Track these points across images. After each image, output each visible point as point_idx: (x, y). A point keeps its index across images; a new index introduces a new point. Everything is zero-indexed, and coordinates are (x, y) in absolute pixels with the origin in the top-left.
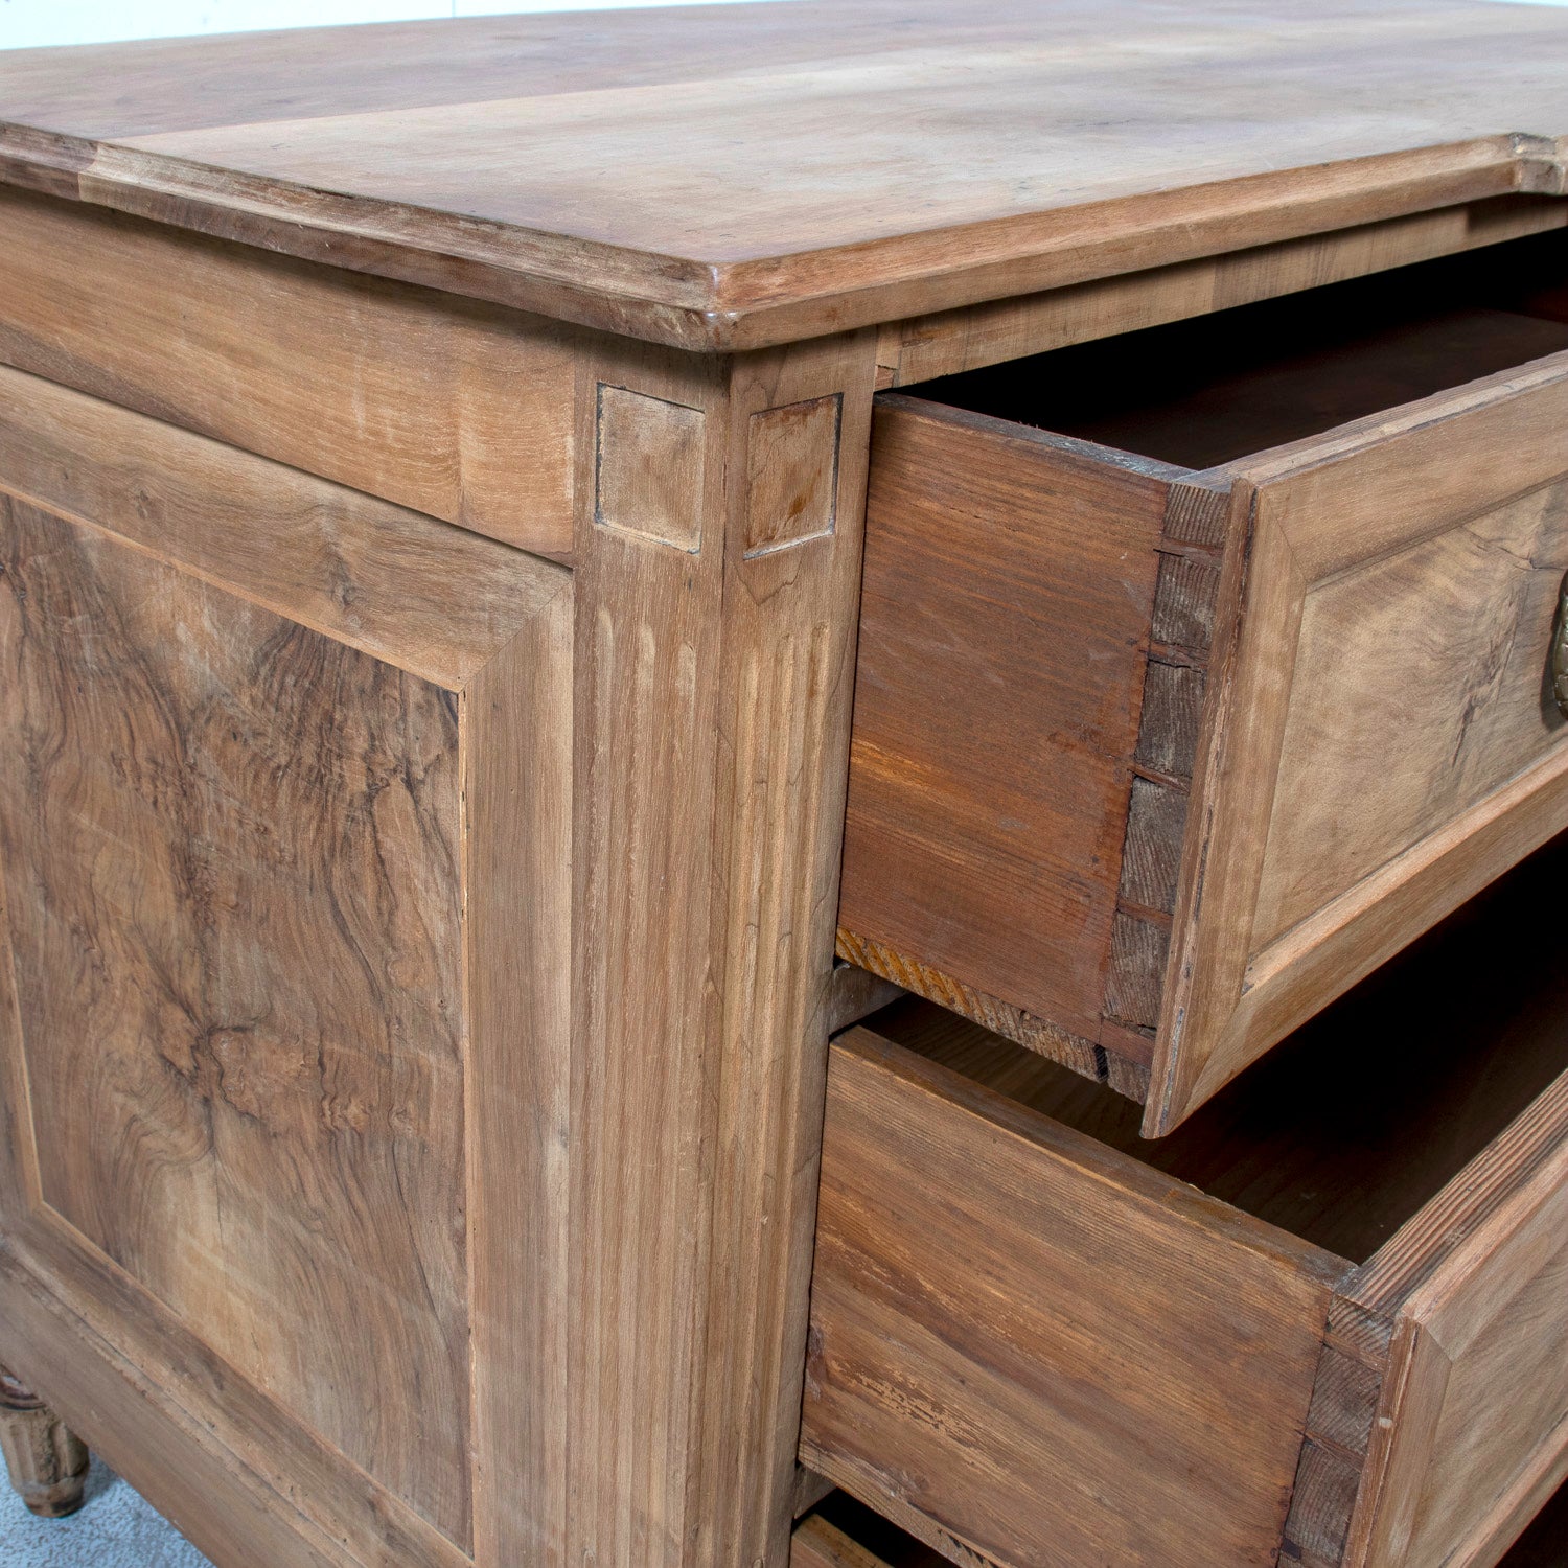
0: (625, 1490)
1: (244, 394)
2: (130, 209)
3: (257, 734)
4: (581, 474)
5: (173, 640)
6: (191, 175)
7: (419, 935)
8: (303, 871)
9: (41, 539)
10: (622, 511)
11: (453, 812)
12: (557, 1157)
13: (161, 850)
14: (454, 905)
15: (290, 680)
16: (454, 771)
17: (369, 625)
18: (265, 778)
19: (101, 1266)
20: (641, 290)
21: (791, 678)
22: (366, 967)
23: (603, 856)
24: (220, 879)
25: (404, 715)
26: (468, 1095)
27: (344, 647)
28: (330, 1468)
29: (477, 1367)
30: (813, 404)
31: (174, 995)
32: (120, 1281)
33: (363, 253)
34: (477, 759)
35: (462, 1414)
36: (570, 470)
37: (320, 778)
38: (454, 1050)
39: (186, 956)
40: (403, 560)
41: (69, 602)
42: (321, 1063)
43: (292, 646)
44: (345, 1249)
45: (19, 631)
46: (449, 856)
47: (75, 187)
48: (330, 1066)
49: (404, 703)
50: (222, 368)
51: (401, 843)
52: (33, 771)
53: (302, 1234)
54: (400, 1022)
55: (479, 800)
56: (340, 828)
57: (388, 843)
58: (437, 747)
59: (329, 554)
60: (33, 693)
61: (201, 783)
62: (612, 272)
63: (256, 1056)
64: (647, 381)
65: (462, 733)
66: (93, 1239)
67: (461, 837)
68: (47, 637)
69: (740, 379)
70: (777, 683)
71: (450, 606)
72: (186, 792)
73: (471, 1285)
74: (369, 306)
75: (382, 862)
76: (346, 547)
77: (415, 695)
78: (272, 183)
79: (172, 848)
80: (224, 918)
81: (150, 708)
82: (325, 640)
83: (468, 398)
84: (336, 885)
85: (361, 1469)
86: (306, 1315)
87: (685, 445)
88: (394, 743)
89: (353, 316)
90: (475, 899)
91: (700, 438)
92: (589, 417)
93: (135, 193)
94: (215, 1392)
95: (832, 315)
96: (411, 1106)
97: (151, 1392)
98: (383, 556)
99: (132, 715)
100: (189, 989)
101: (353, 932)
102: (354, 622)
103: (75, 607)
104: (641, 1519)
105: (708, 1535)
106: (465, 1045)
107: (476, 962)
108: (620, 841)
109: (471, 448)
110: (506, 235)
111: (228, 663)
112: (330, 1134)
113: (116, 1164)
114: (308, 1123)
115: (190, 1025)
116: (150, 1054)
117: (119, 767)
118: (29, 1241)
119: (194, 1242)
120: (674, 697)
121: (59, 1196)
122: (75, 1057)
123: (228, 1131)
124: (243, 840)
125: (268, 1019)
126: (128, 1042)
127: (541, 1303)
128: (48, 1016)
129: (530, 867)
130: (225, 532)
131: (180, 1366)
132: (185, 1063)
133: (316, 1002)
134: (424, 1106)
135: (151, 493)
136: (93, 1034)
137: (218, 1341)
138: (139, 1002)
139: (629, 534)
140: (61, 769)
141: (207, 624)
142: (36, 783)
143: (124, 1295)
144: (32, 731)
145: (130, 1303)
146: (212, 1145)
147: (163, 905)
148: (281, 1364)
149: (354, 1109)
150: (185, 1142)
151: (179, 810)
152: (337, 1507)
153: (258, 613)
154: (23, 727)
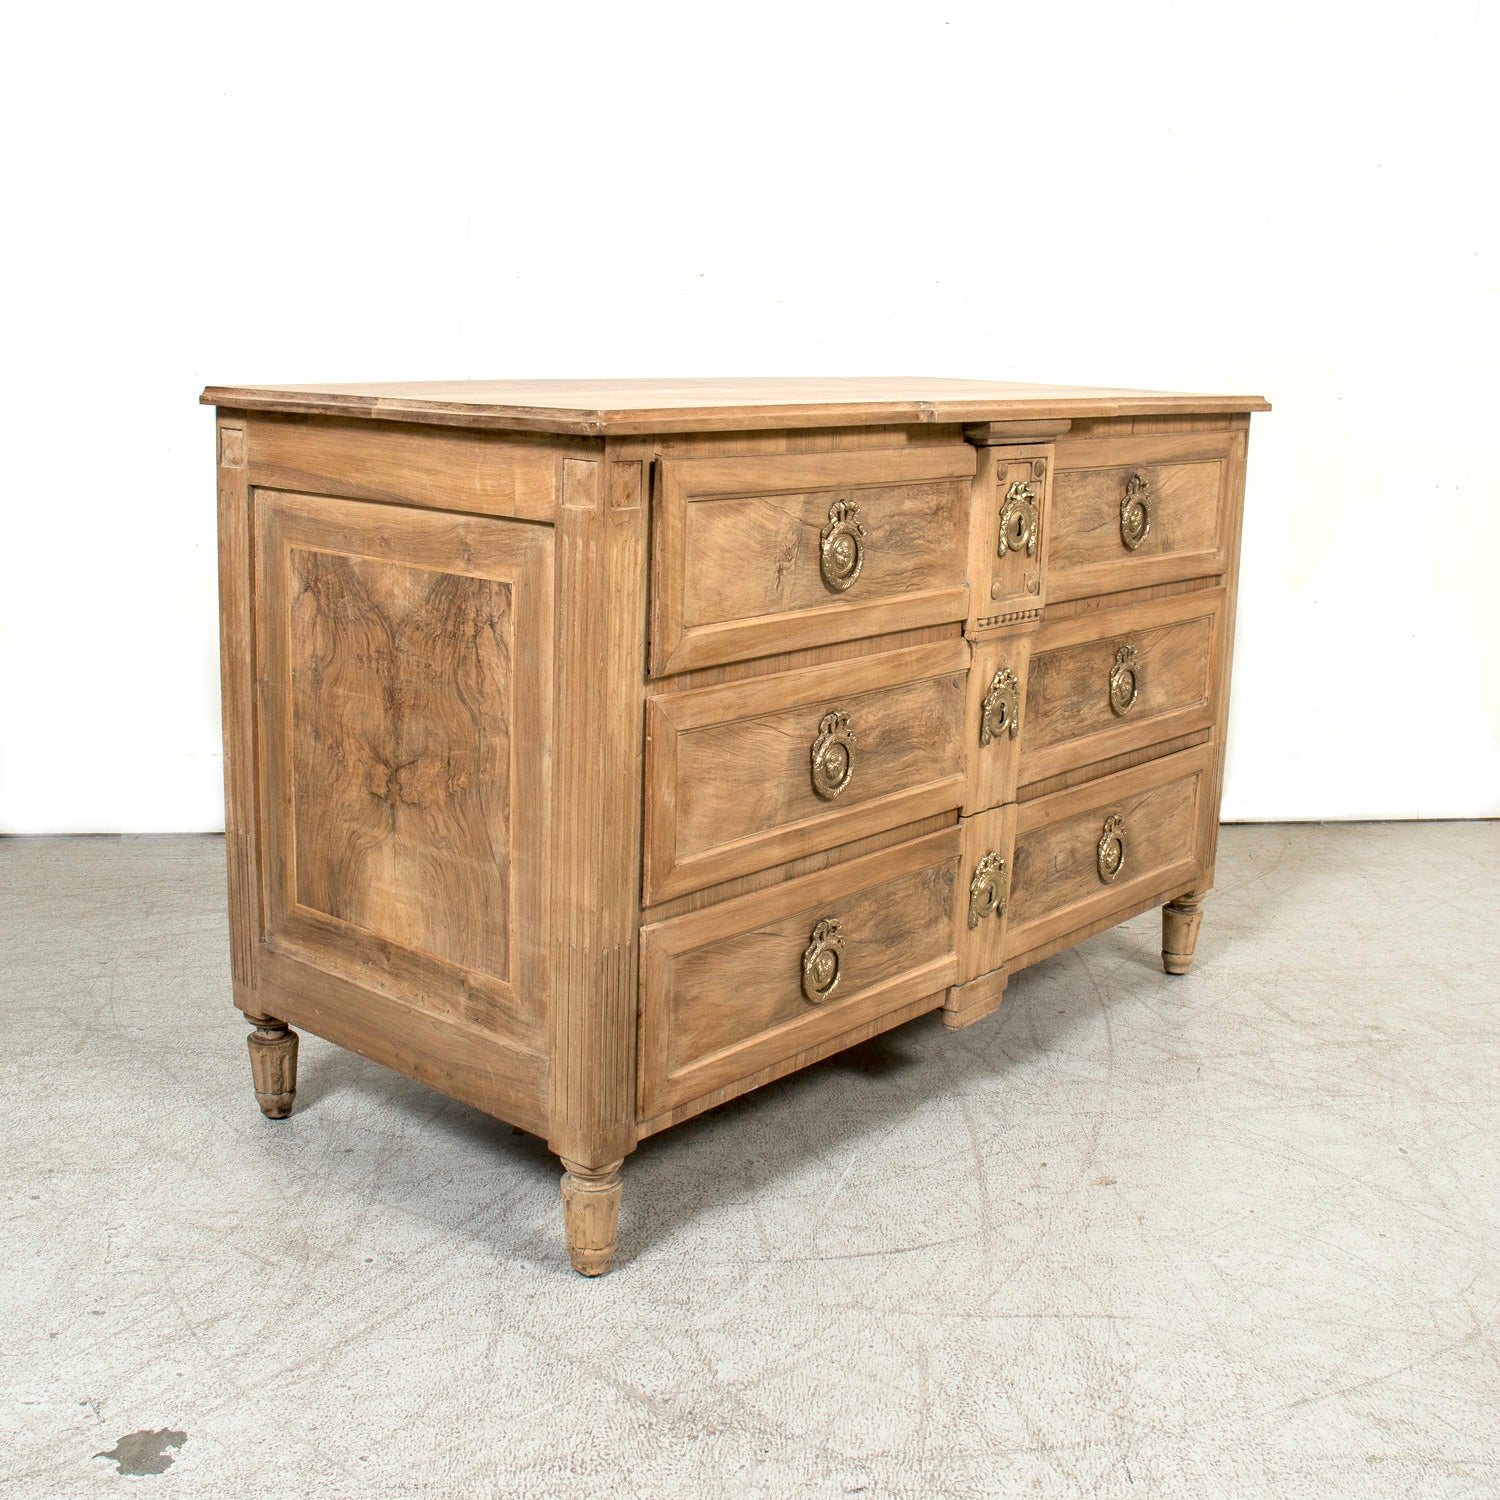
0: (574, 901)
1: (431, 485)
2: (394, 419)
3: (427, 625)
4: (558, 490)
5: (391, 595)
6: (419, 404)
7: (494, 688)
8: (445, 678)
9: (330, 567)
10: (571, 500)
11: (509, 631)
12: (547, 762)
13: (379, 692)
14: (508, 669)
15: (443, 598)
16: (510, 614)
17: (478, 567)
18: (430, 642)
19: (327, 924)
20: (577, 420)
21: (628, 556)
22: (471, 710)
23: (565, 627)
24: (407, 697)
25: (491, 597)
26: (512, 750)
27: (466, 578)
28: (443, 973)
29: (513, 879)
30: (632, 463)
31: (380, 759)
32: (337, 927)
33: (485, 421)
34: (519, 607)
35: (506, 907)
36: (554, 490)
37: (454, 636)
38: (507, 732)
39: (388, 738)
40: (492, 538)
41: (342, 592)
42: (449, 763)
43: (445, 583)
44: (455, 850)
45: (315, 612)
46: (507, 650)
47: (370, 414)
48: (452, 763)
49: (490, 590)
50: (423, 478)
51: (488, 652)
52: (316, 676)
53: (435, 852)
54: (484, 729)
55: (519, 623)
56: (462, 654)
57: (482, 653)
58: (503, 607)
59: (463, 543)
60: (320, 639)
61: (401, 655)
62: (568, 417)
63: (418, 773)
64: (577, 453)
65: (513, 599)
66: (324, 911)
67: (511, 640)
68: (329, 611)
69: (608, 450)
70: (623, 557)
71: (509, 551)
72: (393, 660)
73: (511, 839)
74: (483, 445)
75: (479, 661)
76: (469, 539)
77: (495, 588)
78: (451, 404)
79: (385, 688)
80: (407, 712)
81: (378, 628)
82: (459, 577)
83: (518, 471)
84: (459, 679)
85: (458, 965)
86: (435, 895)
87: (591, 474)
88: (486, 610)
89: (477, 450)
90: (516, 665)
91: (596, 471)
92: (559, 470)
93: (396, 412)
94: (385, 964)
95: (636, 428)
96: (488, 766)
97: (350, 980)
98: (484, 538)
99: (369, 634)
100: (388, 755)
101: (465, 696)
102: (471, 568)
103: (345, 594)
104: (580, 909)
105: (606, 913)
106: (511, 728)
107: (516, 691)
108: (571, 618)
109: (519, 489)
110: (533, 411)
111: (417, 598)
112: (451, 796)
113: (342, 861)
114: (442, 794)
115: (387, 771)
116: (365, 795)
117: (361, 660)
118: (286, 932)
119: (380, 884)
120: (588, 559)
121: (307, 897)
122: (324, 813)
123: (403, 816)
124: (418, 673)
125: (425, 753)
126: (354, 793)
127: (541, 834)
128: (311, 798)
129: (538, 646)
130: (418, 544)
131: (367, 960)
132: (382, 791)
133: (448, 735)
134: (493, 764)
135: (386, 536)
136: (336, 796)
137: (389, 933)
138: (361, 770)
139: (573, 507)
140: (331, 670)
141: (408, 585)
142: (317, 682)
143: (339, 935)
144: (317, 657)
145: (343, 937)
146: (393, 828)
147: (378, 717)
148: (420, 928)
149: (463, 779)
150: (379, 833)
151: (389, 670)
152: (445, 994)
153: (430, 573)
154: (312, 656)
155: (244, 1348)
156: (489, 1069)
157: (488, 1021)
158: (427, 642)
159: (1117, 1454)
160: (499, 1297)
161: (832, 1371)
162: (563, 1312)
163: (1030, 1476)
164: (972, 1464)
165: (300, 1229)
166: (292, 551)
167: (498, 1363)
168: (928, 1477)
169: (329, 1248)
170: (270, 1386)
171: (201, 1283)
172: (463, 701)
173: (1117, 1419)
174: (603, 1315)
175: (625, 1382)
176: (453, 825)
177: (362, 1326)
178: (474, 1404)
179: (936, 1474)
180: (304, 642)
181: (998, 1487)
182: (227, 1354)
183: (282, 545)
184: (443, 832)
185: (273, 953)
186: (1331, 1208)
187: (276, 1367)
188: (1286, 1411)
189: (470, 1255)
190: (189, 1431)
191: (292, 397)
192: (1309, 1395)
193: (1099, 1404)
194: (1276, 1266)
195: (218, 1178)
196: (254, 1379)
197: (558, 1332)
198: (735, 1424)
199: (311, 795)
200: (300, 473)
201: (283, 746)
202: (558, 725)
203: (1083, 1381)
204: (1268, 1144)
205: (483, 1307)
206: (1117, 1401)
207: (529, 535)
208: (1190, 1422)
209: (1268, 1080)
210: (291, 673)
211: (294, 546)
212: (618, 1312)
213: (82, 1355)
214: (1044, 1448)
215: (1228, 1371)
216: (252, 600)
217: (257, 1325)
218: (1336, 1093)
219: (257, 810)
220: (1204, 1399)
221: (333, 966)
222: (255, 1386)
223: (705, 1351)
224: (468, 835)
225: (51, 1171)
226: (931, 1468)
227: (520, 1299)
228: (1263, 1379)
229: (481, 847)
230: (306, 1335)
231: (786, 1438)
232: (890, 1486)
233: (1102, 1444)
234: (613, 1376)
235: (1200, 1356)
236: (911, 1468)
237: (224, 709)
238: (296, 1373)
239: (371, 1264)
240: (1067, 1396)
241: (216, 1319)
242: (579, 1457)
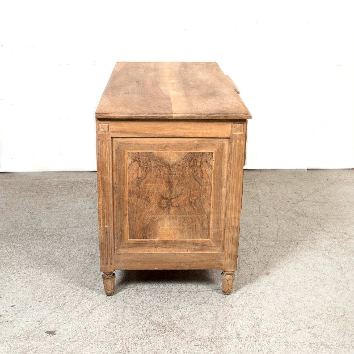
0: (233, 217)
3: (183, 164)
4: (231, 130)
5: (170, 159)
7: (207, 176)
8: (189, 176)
9: (145, 155)
10: (235, 132)
11: (212, 162)
14: (212, 171)
15: (190, 157)
16: (213, 159)
17: (202, 149)
18: (184, 168)
22: (198, 182)
25: (206, 156)
26: (212, 188)
27: (198, 152)
29: (211, 216)
31: (164, 198)
32: (146, 242)
34: (216, 157)
35: (209, 223)
37: (193, 165)
39: (167, 193)
42: (190, 195)
45: (138, 166)
46: (211, 167)
47: (172, 118)
51: (205, 168)
52: (138, 182)
53: (184, 216)
54: (203, 185)
55: (215, 160)
56: (196, 169)
57: (203, 168)
58: (210, 157)
59: (196, 144)
60: (140, 173)
61: (173, 173)
63: (178, 199)
64: (238, 122)
65: (214, 155)
66: (140, 239)
67: (213, 164)
71: (213, 145)
72: (170, 174)
75: (202, 171)
76: (199, 143)
77: (208, 154)
80: (175, 186)
81: (164, 167)
82: (195, 152)
86: (184, 226)
88: (205, 159)
90: (214, 169)
92: (232, 126)
94: (165, 246)
98: (204, 143)
100: (167, 197)
101: (197, 179)
102: (199, 150)
104: (235, 218)
107: (214, 175)
109: (219, 131)
111: (179, 159)
155: (71, 310)
159: (255, 340)
160: (126, 299)
161: (196, 318)
162: (140, 303)
163: (235, 344)
164: (223, 340)
165: (84, 282)
167: (125, 315)
168: (213, 343)
171: (62, 295)
173: (256, 332)
174: (148, 304)
175: (151, 319)
177: (96, 305)
178: (119, 324)
179: (215, 342)
181: (227, 346)
182: (68, 311)
186: (319, 283)
187: (78, 314)
188: (294, 332)
192: (301, 328)
193: (253, 328)
194: (302, 297)
195: (65, 269)
197: (138, 308)
198: (174, 330)
203: (251, 323)
204: (309, 265)
205: (123, 301)
206: (257, 328)
208: (272, 333)
209: (313, 247)
212: (152, 303)
213: (37, 311)
214: (239, 338)
215: (284, 322)
217: (74, 305)
218: (330, 251)
220: (277, 328)
223: (170, 313)
225: (28, 267)
226: (214, 341)
227: (131, 300)
228: (291, 324)
230: (84, 307)
231: (184, 333)
232: (204, 345)
233: (252, 337)
234: (149, 318)
235: (278, 318)
236: (210, 341)
239: (99, 290)
240: (247, 326)
241: (65, 303)
242: (140, 336)
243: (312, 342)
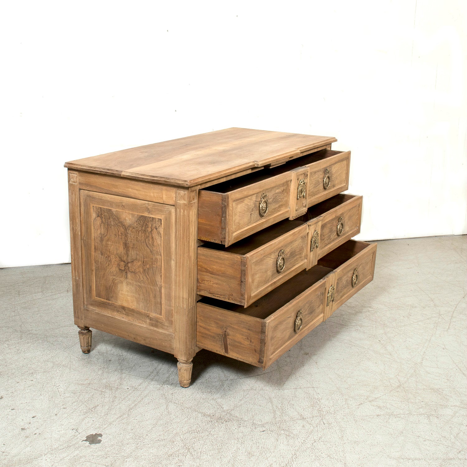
0: (181, 296)
1: (138, 194)
2: (128, 177)
3: (137, 228)
4: (175, 198)
5: (126, 220)
6: (135, 174)
7: (157, 244)
8: (142, 241)
9: (106, 211)
10: (179, 200)
11: (161, 230)
12: (173, 263)
13: (122, 244)
14: (161, 240)
15: (142, 221)
16: (161, 226)
17: (152, 214)
19: (106, 302)
20: (182, 183)
21: (193, 213)
22: (150, 249)
23: (178, 230)
24: (131, 245)
25: (156, 222)
26: (162, 259)
27: (148, 217)
28: (142, 314)
29: (163, 291)
30: (194, 191)
31: (122, 260)
32: (109, 303)
34: (164, 225)
35: (161, 298)
37: (145, 230)
38: (161, 255)
39: (125, 255)
40: (156, 207)
41: (110, 218)
42: (143, 262)
43: (142, 218)
44: (146, 284)
45: (101, 222)
46: (161, 235)
47: (121, 175)
48: (144, 262)
49: (156, 220)
50: (135, 191)
51: (155, 235)
53: (139, 284)
54: (154, 254)
55: (164, 229)
56: (147, 235)
57: (153, 235)
58: (159, 224)
59: (147, 208)
60: (102, 230)
61: (128, 235)
62: (180, 182)
63: (134, 264)
64: (181, 190)
65: (162, 222)
66: (104, 299)
67: (162, 233)
68: (106, 222)
69: (189, 189)
71: (161, 211)
72: (126, 236)
73: (162, 281)
74: (153, 185)
75: (153, 238)
76: (149, 207)
77: (157, 220)
78: (145, 175)
79: (123, 243)
80: (130, 249)
81: (121, 228)
82: (146, 216)
83: (164, 192)
84: (147, 241)
85: (146, 312)
86: (139, 295)
87: (185, 194)
88: (154, 225)
89: (152, 186)
90: (164, 238)
91: (186, 194)
92: (176, 193)
94: (124, 312)
95: (196, 184)
96: (155, 263)
97: (113, 317)
98: (154, 207)
99: (118, 229)
100: (125, 259)
101: (148, 246)
102: (150, 214)
104: (183, 298)
105: (190, 299)
106: (162, 254)
107: (164, 245)
108: (180, 229)
109: (164, 196)
110: (169, 179)
111: (133, 221)
112: (144, 270)
113: (110, 286)
114: (141, 270)
115: (124, 263)
116: (117, 269)
117: (116, 235)
118: (92, 305)
119: (122, 292)
120: (184, 215)
121: (99, 295)
122: (104, 274)
123: (129, 275)
124: (134, 240)
125: (136, 259)
126: (114, 269)
127: (171, 280)
128: (100, 270)
129: (170, 234)
130: (133, 207)
131: (118, 311)
132: (123, 269)
133: (143, 255)
134: (157, 262)
135: (124, 205)
136: (108, 270)
137: (125, 304)
138: (116, 263)
139: (180, 202)
140: (106, 238)
141: (130, 217)
142: (102, 240)
143: (109, 305)
144: (102, 234)
145: (111, 306)
146: (127, 278)
147: (121, 250)
148: (135, 303)
149: (148, 266)
150: (122, 279)
151: (125, 238)
152: (142, 319)
153: (137, 215)
154: (100, 234)
155: (106, 413)
156: (157, 338)
157: (156, 326)
158: (136, 232)
159: (320, 419)
161: (250, 405)
163: (302, 425)
164: (288, 423)
165: (107, 382)
166: (93, 206)
167: (170, 410)
169: (116, 386)
170: (117, 421)
172: (148, 247)
173: (319, 411)
174: (191, 397)
175: (202, 412)
176: (145, 277)
177: (133, 405)
178: (168, 420)
179: (280, 426)
180: (97, 230)
181: (295, 428)
182: (103, 415)
183: (90, 204)
184: (142, 279)
185: (88, 310)
188: (357, 406)
189: (153, 385)
190: (102, 433)
191: (94, 168)
192: (362, 402)
193: (314, 408)
196: (112, 420)
197: (182, 402)
198: (231, 419)
199: (100, 269)
200: (96, 187)
201: (91, 257)
202: (176, 254)
203: (310, 403)
206: (318, 407)
207: (167, 207)
208: (336, 410)
210: (93, 238)
211: (94, 205)
213: (66, 418)
214: (304, 419)
215: (343, 398)
216: (80, 218)
217: (107, 407)
219: (82, 273)
220: (338, 405)
221: (108, 313)
222: (113, 421)
223: (219, 403)
224: (149, 279)
228: (351, 399)
229: (154, 283)
230: (120, 408)
233: (317, 417)
234: (199, 411)
235: (336, 395)
237: (71, 247)
238: (122, 417)
240: (306, 407)
243: (379, 414)
